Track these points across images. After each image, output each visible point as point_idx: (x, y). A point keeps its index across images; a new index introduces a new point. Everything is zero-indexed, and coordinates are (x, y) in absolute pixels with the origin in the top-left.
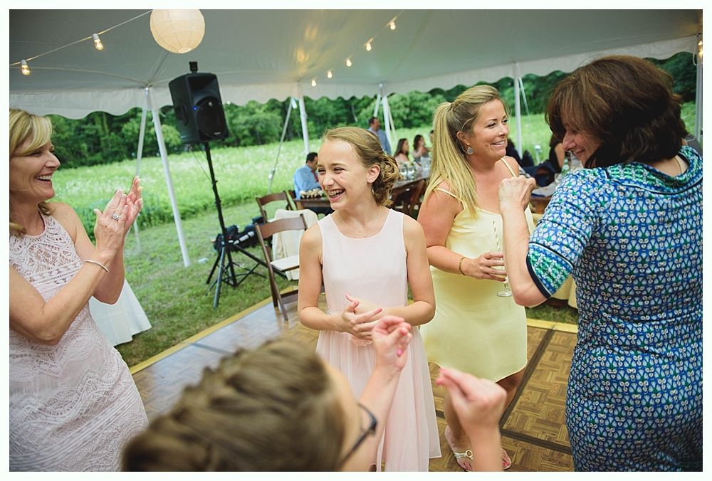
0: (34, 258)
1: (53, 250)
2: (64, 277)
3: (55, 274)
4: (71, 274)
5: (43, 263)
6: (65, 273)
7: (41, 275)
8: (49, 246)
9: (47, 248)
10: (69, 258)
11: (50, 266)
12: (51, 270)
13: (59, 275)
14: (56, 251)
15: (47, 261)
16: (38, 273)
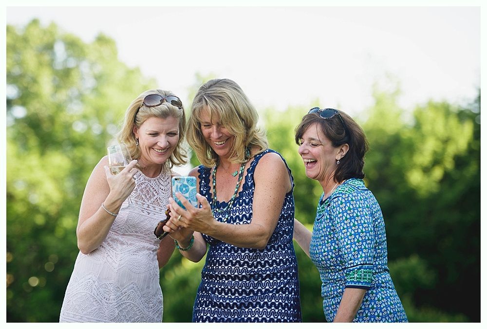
0: (139, 190)
1: (154, 193)
2: (149, 212)
3: (145, 206)
4: (155, 213)
5: (143, 196)
6: (151, 209)
7: (136, 201)
8: (153, 188)
9: (151, 189)
10: (160, 203)
11: (146, 200)
12: (144, 203)
13: (148, 208)
14: (156, 194)
15: (146, 196)
16: (135, 199)
